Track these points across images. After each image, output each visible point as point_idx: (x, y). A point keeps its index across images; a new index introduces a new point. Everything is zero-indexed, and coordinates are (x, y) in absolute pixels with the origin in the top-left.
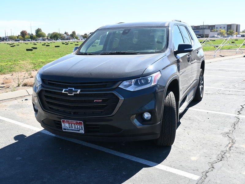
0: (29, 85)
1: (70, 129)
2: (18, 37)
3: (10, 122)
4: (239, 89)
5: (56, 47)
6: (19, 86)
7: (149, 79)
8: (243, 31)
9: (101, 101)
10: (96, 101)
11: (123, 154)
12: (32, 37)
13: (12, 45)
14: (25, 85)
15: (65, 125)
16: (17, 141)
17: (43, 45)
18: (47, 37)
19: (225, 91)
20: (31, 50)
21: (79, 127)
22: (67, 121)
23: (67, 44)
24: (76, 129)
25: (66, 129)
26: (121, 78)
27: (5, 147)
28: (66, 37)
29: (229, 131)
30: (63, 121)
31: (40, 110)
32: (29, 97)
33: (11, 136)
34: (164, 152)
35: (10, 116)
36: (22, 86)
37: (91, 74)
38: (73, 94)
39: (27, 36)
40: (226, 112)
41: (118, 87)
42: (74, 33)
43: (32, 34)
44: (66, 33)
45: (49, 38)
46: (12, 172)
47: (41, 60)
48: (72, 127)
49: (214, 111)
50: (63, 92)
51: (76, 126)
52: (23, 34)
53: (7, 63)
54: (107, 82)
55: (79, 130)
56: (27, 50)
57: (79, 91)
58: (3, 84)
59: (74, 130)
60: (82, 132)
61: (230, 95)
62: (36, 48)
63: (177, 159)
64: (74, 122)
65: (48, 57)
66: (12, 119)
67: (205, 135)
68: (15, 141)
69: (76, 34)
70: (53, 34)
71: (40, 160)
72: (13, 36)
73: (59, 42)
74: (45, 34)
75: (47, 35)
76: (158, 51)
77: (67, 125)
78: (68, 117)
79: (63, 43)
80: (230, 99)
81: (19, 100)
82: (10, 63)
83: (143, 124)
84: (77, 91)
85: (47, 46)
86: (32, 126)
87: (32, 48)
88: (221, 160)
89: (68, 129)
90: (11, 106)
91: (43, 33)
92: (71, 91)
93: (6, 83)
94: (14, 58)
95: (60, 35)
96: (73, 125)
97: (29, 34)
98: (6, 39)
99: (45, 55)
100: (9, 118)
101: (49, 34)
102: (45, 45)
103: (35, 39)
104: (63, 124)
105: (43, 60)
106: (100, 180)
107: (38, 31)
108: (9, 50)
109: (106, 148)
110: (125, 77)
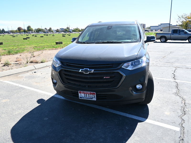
0: (34, 62)
1: (85, 97)
2: (16, 31)
3: (29, 89)
4: (164, 63)
5: (41, 37)
6: (27, 63)
7: (141, 61)
8: (147, 28)
9: (109, 77)
10: (105, 77)
11: (118, 112)
12: (25, 31)
13: (13, 36)
14: (32, 62)
15: (82, 95)
16: (40, 104)
17: (32, 36)
18: (34, 31)
19: (156, 64)
20: (26, 39)
21: (92, 96)
22: (83, 92)
23: (47, 35)
24: (90, 98)
25: (81, 98)
26: (123, 61)
27: (33, 110)
28: (46, 31)
29: (176, 92)
30: (80, 92)
31: (59, 84)
32: (36, 70)
33: (34, 101)
34: (145, 109)
35: (28, 84)
36: (30, 63)
37: (100, 58)
38: (88, 73)
39: (21, 31)
40: (166, 78)
41: (121, 68)
42: (50, 28)
43: (25, 29)
44: (45, 29)
45: (36, 32)
46: (46, 132)
47: (35, 45)
48: (87, 96)
49: (158, 77)
50: (80, 71)
51: (90, 96)
52: (19, 29)
53: (13, 48)
54: (113, 64)
55: (92, 98)
56: (24, 39)
57: (93, 71)
58: (16, 61)
59: (88, 98)
60: (95, 99)
61: (162, 67)
62: (29, 38)
63: (156, 114)
64: (89, 93)
65: (38, 43)
66: (30, 87)
67: (163, 95)
68: (38, 105)
69: (52, 29)
70: (38, 29)
71: (62, 119)
72: (13, 30)
73: (42, 34)
74: (33, 29)
75: (34, 30)
76: (135, 40)
77: (83, 95)
78: (84, 89)
79: (45, 35)
80: (163, 69)
81: (31, 73)
82: (15, 47)
83: (137, 93)
84: (91, 71)
85: (35, 36)
86: (46, 91)
87: (27, 38)
88: (185, 114)
89: (83, 98)
90: (26, 77)
91: (32, 28)
92: (86, 71)
93: (19, 61)
94: (17, 44)
95: (42, 30)
96: (87, 95)
97: (23, 29)
98: (9, 32)
99: (36, 42)
100: (28, 86)
101: (35, 29)
102: (34, 36)
103: (27, 32)
104: (79, 94)
105: (36, 45)
106: (113, 135)
107: (29, 27)
108: (12, 39)
109: (104, 108)
110: (126, 60)
